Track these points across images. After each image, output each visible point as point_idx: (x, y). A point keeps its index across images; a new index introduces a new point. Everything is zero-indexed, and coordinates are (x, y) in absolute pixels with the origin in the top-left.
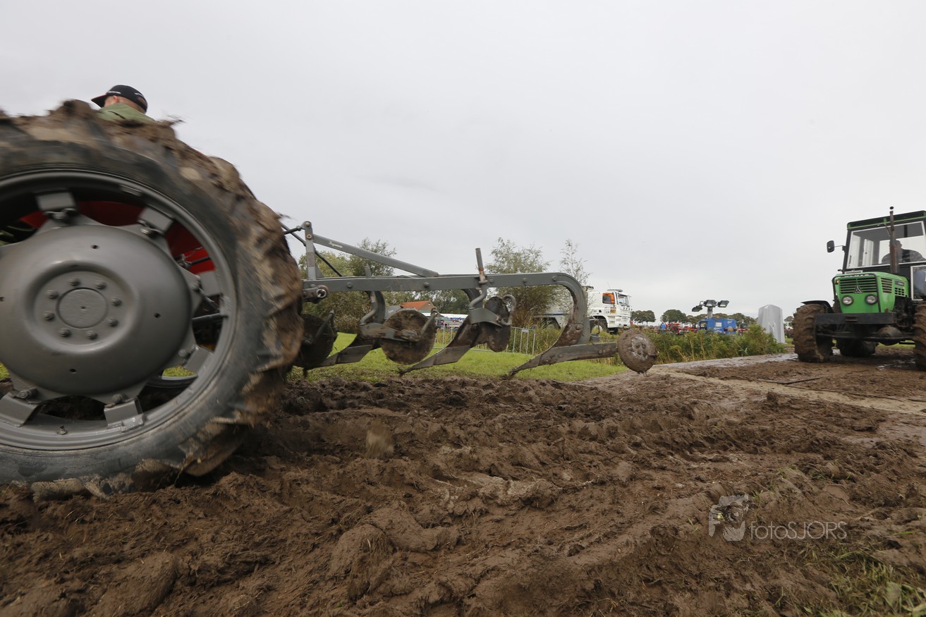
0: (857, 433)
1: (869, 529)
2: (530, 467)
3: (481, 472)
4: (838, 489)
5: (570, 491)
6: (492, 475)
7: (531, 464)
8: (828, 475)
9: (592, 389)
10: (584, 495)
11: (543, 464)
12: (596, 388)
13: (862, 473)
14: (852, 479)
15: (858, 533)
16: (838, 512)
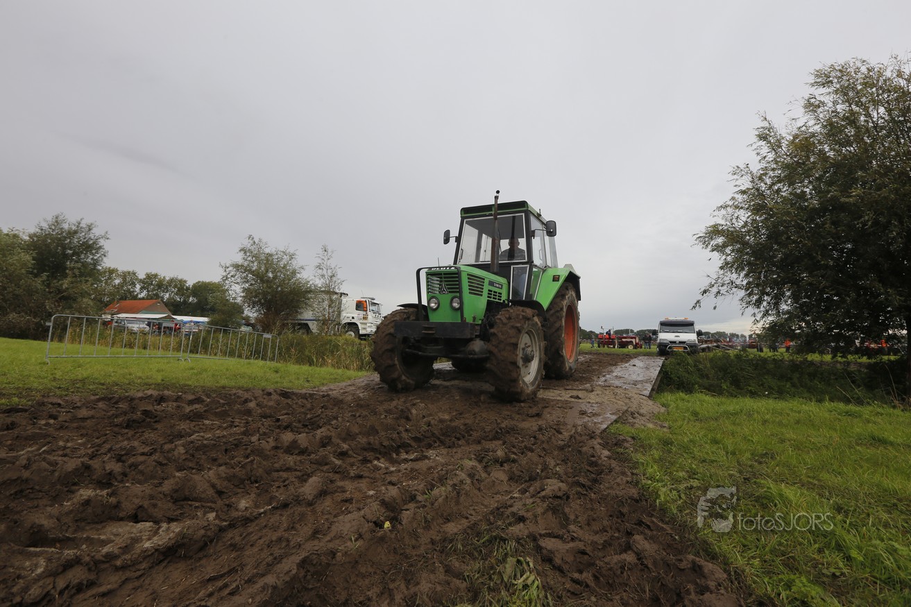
0: (530, 419)
1: (511, 506)
2: (200, 500)
3: (121, 519)
4: (501, 472)
5: (240, 524)
6: (137, 522)
7: (203, 496)
8: (496, 461)
9: (324, 396)
10: (257, 525)
11: (220, 493)
12: (328, 395)
13: (522, 454)
14: (514, 461)
15: (502, 512)
16: (496, 494)
